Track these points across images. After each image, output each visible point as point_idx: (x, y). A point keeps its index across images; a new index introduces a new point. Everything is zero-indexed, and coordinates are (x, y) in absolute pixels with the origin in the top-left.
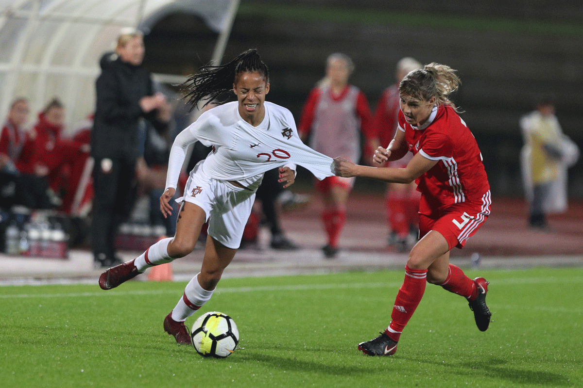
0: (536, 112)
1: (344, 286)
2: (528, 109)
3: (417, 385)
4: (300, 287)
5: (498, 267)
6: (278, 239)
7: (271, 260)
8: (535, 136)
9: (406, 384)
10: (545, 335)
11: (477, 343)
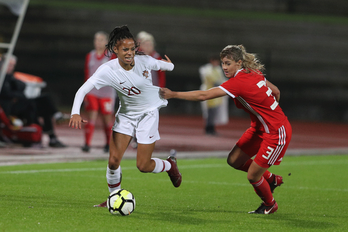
0: (209, 64)
1: (93, 169)
2: (204, 62)
3: (137, 229)
4: (67, 170)
5: (186, 158)
6: (53, 141)
7: (50, 154)
8: (209, 78)
9: (131, 229)
10: (215, 199)
11: (174, 204)
